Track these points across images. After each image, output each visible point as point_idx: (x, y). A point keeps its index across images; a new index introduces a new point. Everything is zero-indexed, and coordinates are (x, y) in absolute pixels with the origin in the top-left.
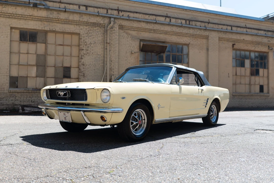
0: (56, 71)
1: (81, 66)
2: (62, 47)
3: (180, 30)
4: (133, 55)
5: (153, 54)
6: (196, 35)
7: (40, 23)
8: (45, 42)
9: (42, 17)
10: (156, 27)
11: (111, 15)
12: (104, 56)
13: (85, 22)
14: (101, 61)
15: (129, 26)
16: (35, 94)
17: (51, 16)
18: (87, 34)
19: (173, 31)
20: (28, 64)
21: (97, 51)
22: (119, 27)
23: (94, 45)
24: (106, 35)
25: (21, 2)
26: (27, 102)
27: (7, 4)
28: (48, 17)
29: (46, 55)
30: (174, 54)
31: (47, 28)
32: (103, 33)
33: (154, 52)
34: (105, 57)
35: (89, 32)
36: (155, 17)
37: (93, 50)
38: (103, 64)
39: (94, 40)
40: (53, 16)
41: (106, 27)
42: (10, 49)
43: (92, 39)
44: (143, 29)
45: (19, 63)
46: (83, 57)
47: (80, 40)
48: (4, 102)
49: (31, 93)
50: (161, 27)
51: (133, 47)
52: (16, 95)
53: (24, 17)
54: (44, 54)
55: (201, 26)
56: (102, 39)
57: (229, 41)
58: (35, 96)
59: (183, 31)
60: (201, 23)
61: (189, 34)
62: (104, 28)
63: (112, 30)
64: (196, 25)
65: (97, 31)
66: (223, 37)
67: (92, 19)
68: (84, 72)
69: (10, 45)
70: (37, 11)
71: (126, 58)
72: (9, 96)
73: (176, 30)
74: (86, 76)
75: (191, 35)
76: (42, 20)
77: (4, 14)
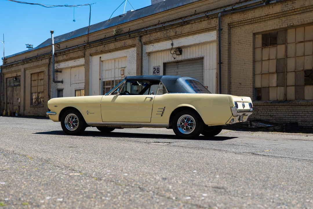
0: (296, 77)
2: (303, 44)
7: (278, 20)
8: (285, 42)
16: (274, 107)
17: (286, 9)
25: (257, 4)
26: (266, 117)
27: (247, 10)
28: (283, 11)
29: (286, 58)
31: (285, 25)
40: (288, 8)
42: (254, 57)
45: (261, 72)
49: (271, 106)
52: (259, 109)
54: (284, 57)
58: (274, 110)
69: (254, 53)
70: (272, 7)
76: (279, 16)
77: (246, 21)
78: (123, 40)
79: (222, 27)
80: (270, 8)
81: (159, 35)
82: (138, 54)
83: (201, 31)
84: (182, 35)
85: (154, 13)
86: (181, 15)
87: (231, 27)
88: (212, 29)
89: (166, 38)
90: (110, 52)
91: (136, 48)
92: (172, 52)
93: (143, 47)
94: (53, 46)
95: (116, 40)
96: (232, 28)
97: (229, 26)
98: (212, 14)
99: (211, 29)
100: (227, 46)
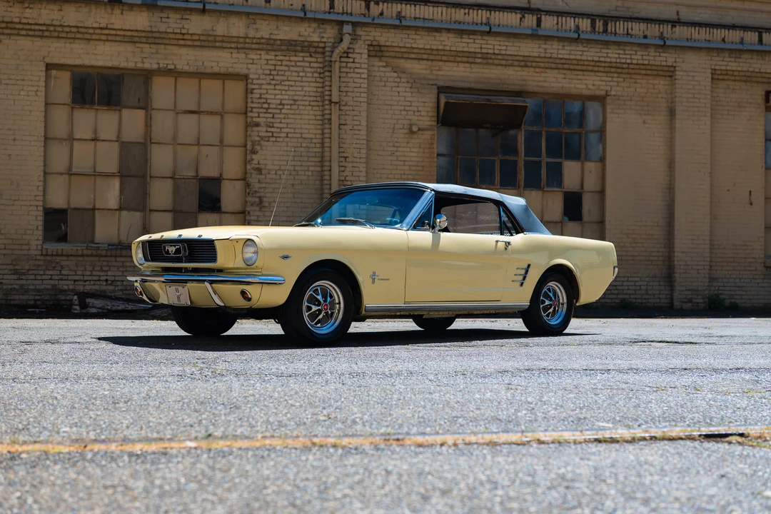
0: (176, 190)
1: (251, 174)
2: (194, 117)
3: (573, 52)
4: (415, 136)
5: (482, 131)
6: (631, 66)
7: (130, 47)
8: (145, 104)
9: (137, 31)
10: (492, 47)
11: (343, 14)
12: (323, 143)
13: (262, 41)
14: (313, 159)
15: (402, 45)
16: (116, 261)
17: (162, 27)
18: (272, 77)
19: (548, 55)
20: (95, 172)
21: (301, 128)
22: (369, 51)
23: (291, 109)
24: (327, 79)
26: (94, 285)
28: (154, 30)
29: (149, 143)
30: (554, 129)
31: (150, 64)
32: (319, 70)
33: (484, 126)
34: (326, 145)
35: (275, 70)
36: (488, 12)
37: (288, 124)
38: (319, 169)
39: (293, 93)
40: (169, 27)
41: (327, 54)
42: (45, 127)
43: (286, 91)
44: (446, 53)
45: (70, 168)
46: (258, 148)
47: (249, 96)
48: (29, 282)
49: (106, 256)
50: (506, 43)
51: (416, 113)
52: (63, 263)
53: (83, 33)
54: (143, 141)
55: (645, 37)
56: (317, 91)
57: (751, 81)
58: (114, 266)
59: (585, 53)
60: (645, 24)
61: (605, 62)
62: (322, 56)
63: (347, 62)
64: (628, 34)
65: (300, 66)
66: (729, 68)
67: (286, 28)
68: (262, 194)
69: (45, 117)
70: (122, 14)
71: (394, 146)
72: (41, 265)
73: (560, 52)
74: (267, 204)
75: (614, 65)
76: (137, 39)
77: (28, 27)
80: (114, 12)
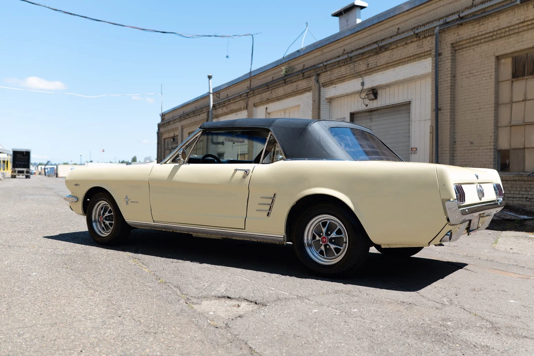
25: (505, 4)
26: (519, 200)
27: (485, 16)
42: (496, 97)
45: (510, 123)
49: (528, 181)
53: (513, 30)
77: (483, 37)
78: (295, 82)
79: (441, 49)
80: (529, 8)
81: (343, 70)
82: (314, 101)
83: (406, 60)
84: (377, 68)
85: (337, 39)
86: (376, 37)
87: (457, 48)
88: (425, 55)
89: (353, 75)
90: (278, 99)
91: (311, 93)
92: (363, 95)
93: (321, 91)
94: (211, 95)
95: (285, 83)
96: (459, 51)
97: (453, 47)
98: (425, 31)
99: (423, 55)
100: (449, 81)
